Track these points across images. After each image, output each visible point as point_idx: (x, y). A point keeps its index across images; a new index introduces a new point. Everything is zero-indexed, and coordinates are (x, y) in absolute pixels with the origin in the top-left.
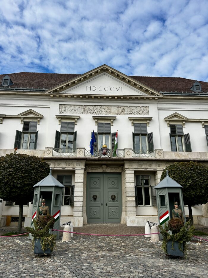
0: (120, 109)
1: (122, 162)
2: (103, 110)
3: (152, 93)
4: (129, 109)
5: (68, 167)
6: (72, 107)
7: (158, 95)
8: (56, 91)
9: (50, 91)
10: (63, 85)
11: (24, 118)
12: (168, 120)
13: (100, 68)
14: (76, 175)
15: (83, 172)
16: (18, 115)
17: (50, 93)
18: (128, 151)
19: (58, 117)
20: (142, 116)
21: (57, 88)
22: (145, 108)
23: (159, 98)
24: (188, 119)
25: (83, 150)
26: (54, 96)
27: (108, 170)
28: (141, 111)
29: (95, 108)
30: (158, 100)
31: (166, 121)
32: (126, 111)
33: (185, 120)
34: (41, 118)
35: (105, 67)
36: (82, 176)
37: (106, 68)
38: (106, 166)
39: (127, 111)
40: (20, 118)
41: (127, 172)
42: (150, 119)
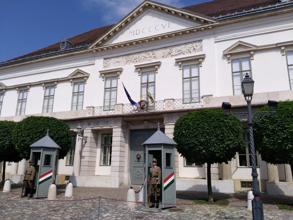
1: (161, 116)
2: (147, 56)
3: (205, 22)
4: (178, 48)
5: (106, 126)
7: (212, 23)
8: (98, 45)
9: (92, 46)
10: (104, 36)
11: (73, 79)
12: (228, 53)
13: (141, 6)
14: (114, 134)
15: (120, 130)
16: (67, 77)
17: (92, 48)
18: (169, 102)
19: (101, 73)
20: (194, 54)
21: (99, 41)
23: (213, 27)
24: (257, 47)
25: (121, 106)
26: (97, 51)
27: (152, 126)
28: (192, 49)
29: (139, 55)
30: (214, 29)
31: (226, 55)
32: (174, 51)
33: (254, 48)
34: (88, 77)
35: (147, 3)
36: (119, 134)
37: (149, 4)
38: (147, 122)
39: (176, 52)
40: (69, 80)
41: (166, 127)
42: (203, 57)
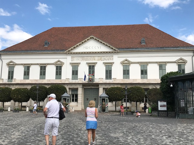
0: (100, 58)
1: (98, 85)
3: (115, 50)
4: (104, 57)
5: (75, 87)
6: (77, 58)
7: (117, 51)
8: (69, 51)
10: (72, 48)
11: (56, 64)
12: (122, 63)
14: (79, 90)
15: (81, 88)
17: (66, 52)
18: (101, 79)
19: (71, 63)
20: (110, 61)
21: (70, 49)
22: (112, 57)
24: (132, 62)
25: (81, 79)
27: (93, 87)
28: (109, 59)
29: (88, 57)
31: (121, 63)
32: (102, 58)
34: (63, 64)
36: (81, 90)
40: (54, 64)
41: (100, 88)
42: (113, 63)
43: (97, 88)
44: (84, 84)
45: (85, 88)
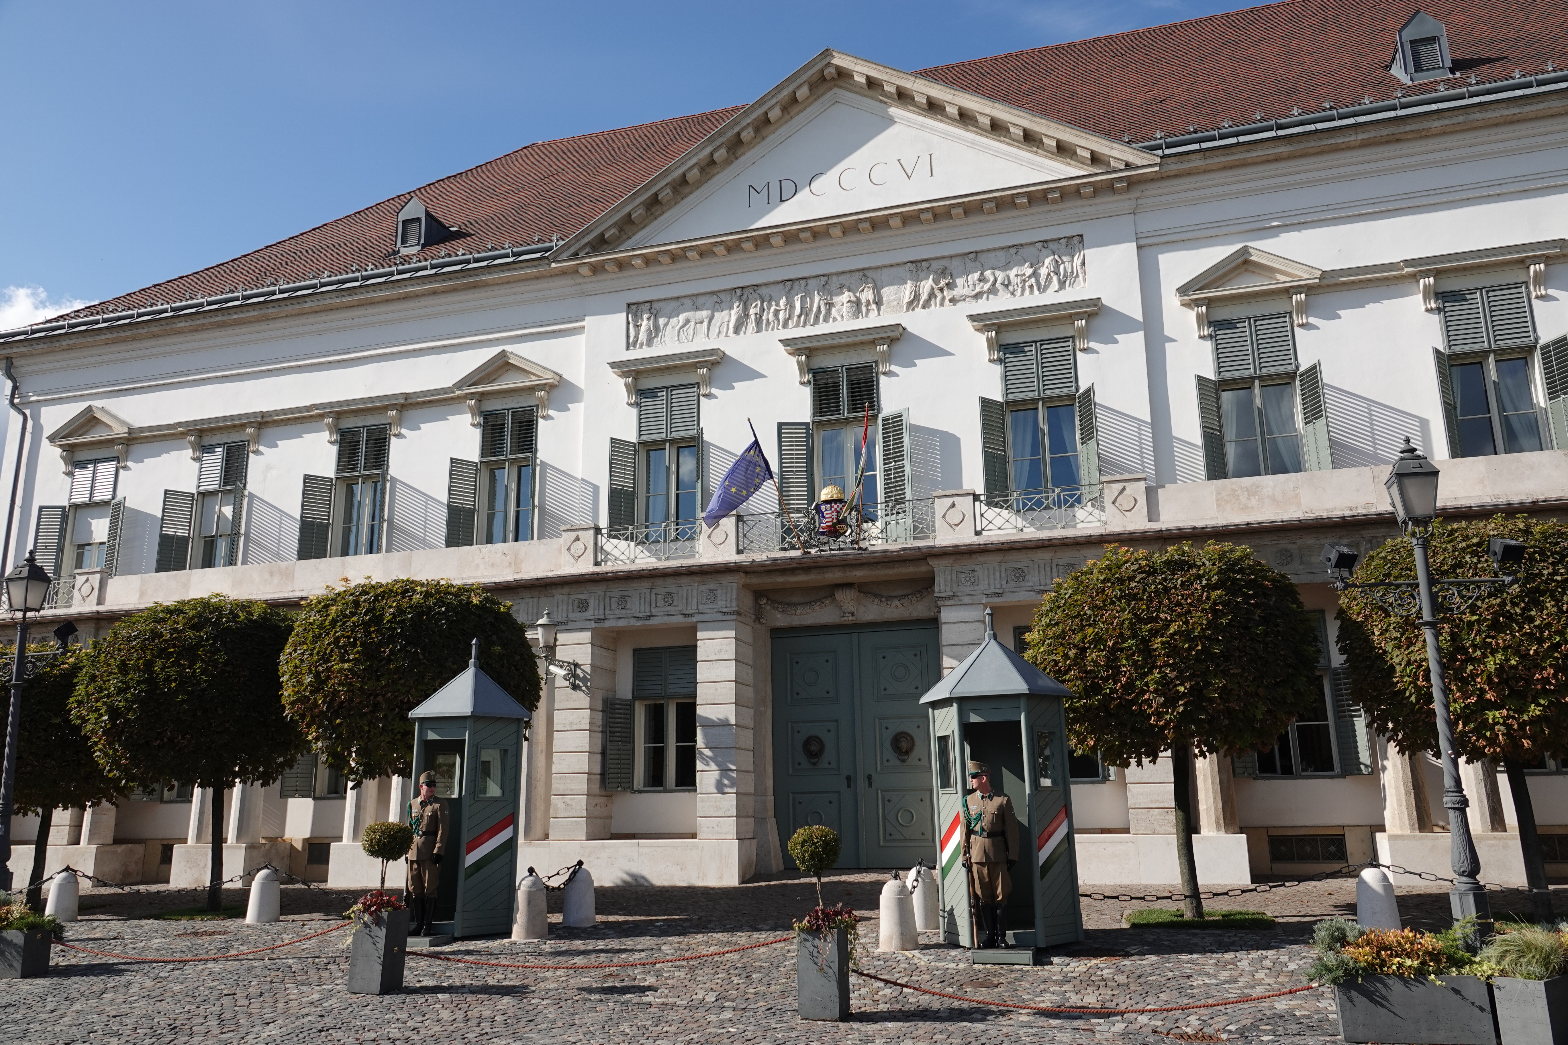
0: (927, 279)
1: (923, 568)
3: (1095, 159)
4: (976, 268)
5: (662, 612)
6: (687, 310)
8: (601, 242)
9: (575, 247)
10: (633, 207)
11: (481, 397)
12: (1199, 298)
14: (703, 649)
16: (452, 389)
17: (575, 256)
18: (952, 506)
19: (622, 371)
20: (1046, 297)
21: (606, 225)
22: (1062, 249)
24: (1321, 274)
26: (596, 269)
27: (871, 612)
30: (1136, 193)
31: (1187, 305)
32: (957, 280)
33: (1308, 280)
34: (553, 388)
35: (829, 64)
36: (730, 651)
37: (837, 67)
39: (967, 285)
41: (947, 615)
42: (1091, 311)
43: (919, 609)
44: (754, 580)
45: (781, 619)
